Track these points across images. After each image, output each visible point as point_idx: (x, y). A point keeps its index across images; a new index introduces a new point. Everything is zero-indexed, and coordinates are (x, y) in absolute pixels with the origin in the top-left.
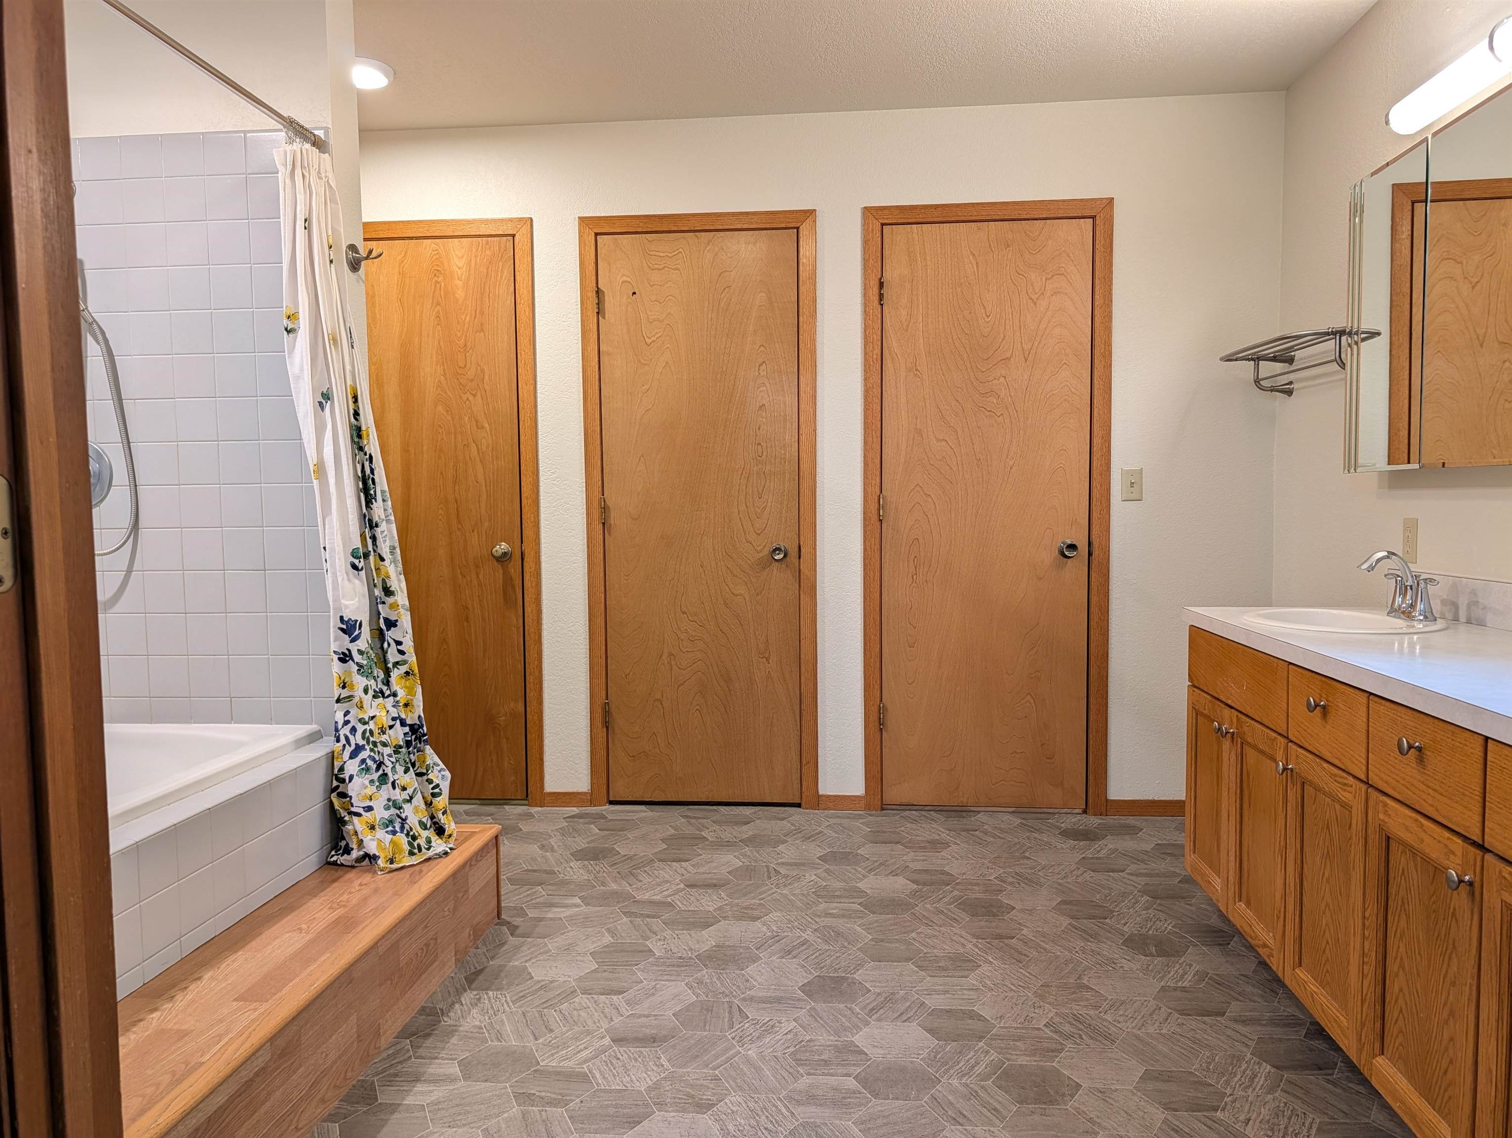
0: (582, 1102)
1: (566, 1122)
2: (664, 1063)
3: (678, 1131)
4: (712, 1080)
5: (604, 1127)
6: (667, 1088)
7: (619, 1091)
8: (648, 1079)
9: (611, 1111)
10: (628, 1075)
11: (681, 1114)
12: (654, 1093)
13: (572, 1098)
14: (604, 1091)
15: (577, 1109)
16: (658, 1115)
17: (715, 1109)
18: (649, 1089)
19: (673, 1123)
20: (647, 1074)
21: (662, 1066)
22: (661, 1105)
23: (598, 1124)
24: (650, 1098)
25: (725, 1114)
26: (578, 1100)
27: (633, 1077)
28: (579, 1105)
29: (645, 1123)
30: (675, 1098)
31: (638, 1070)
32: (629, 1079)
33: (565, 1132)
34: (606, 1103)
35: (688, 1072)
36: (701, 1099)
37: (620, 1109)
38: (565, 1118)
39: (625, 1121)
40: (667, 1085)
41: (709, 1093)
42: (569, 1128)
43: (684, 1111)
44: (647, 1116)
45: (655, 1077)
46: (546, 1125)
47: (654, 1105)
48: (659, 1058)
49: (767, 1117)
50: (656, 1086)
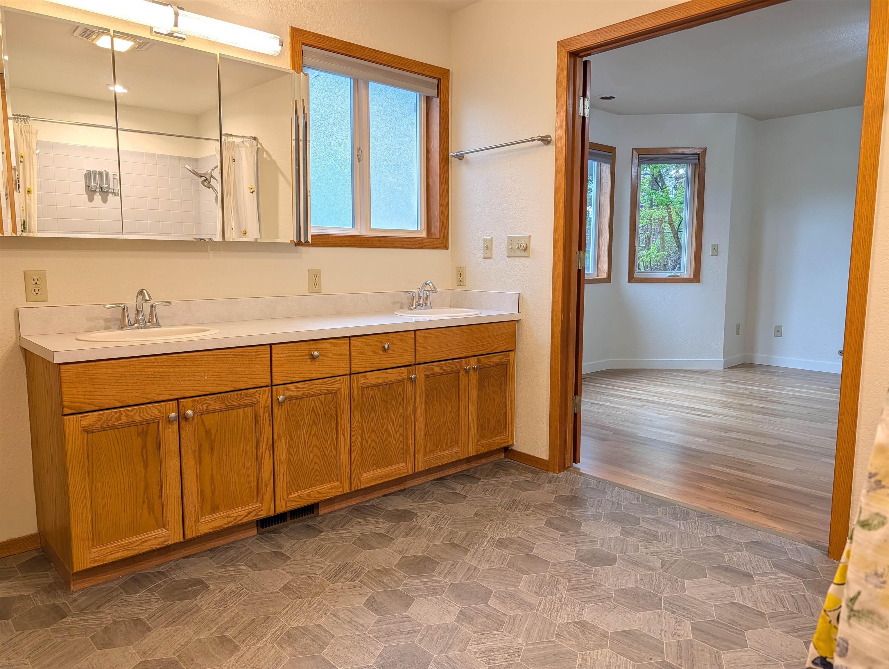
0: (651, 659)
1: (666, 651)
2: (580, 660)
3: (606, 619)
4: (562, 636)
5: (646, 638)
6: (592, 642)
7: (623, 655)
8: (599, 654)
9: (635, 645)
10: (610, 662)
11: (598, 626)
12: (603, 644)
13: (656, 664)
14: (632, 659)
15: (656, 656)
16: (610, 630)
17: (576, 620)
18: (602, 647)
19: (605, 623)
20: (597, 657)
21: (582, 659)
22: (604, 635)
23: (648, 641)
24: (607, 642)
25: (574, 615)
26: (653, 661)
27: (607, 660)
28: (654, 658)
29: (621, 629)
30: (593, 635)
31: (600, 663)
32: (611, 660)
33: (670, 646)
34: (636, 651)
35: (571, 647)
36: (579, 628)
37: (630, 643)
38: (667, 654)
39: (631, 636)
40: (591, 644)
41: (571, 629)
42: (667, 647)
43: (594, 626)
44: (616, 633)
45: (593, 653)
46: (680, 655)
47: (608, 637)
48: (580, 665)
49: (554, 606)
50: (599, 646)
